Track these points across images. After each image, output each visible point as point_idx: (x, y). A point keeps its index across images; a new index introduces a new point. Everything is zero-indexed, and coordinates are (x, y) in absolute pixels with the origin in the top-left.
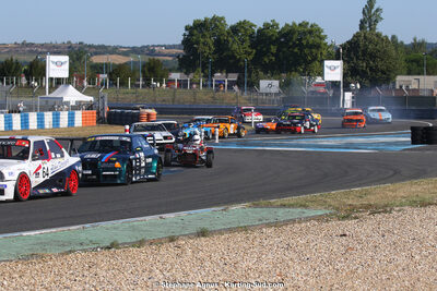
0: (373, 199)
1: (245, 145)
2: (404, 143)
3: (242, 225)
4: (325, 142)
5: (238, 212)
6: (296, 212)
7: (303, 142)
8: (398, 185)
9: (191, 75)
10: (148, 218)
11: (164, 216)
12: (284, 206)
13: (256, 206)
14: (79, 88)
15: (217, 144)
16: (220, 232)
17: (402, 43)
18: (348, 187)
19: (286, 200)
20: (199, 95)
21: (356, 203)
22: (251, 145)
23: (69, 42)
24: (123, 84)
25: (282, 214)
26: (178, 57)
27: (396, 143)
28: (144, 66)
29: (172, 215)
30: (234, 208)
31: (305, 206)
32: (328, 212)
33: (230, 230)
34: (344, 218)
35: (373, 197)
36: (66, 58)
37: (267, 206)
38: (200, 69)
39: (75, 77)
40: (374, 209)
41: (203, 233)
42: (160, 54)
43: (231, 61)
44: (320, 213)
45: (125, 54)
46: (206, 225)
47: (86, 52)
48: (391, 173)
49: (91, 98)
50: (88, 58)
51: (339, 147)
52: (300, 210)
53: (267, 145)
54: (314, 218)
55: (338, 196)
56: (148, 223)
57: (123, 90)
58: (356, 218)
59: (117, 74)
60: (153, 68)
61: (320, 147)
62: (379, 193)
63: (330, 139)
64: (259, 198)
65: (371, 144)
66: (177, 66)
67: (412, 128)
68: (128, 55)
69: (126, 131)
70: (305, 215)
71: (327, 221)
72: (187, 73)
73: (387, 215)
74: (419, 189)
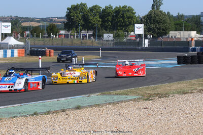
0: (159, 91)
3: (97, 103)
5: (95, 97)
6: (123, 97)
8: (171, 84)
9: (71, 31)
10: (51, 101)
11: (59, 99)
12: (116, 94)
13: (104, 94)
14: (16, 38)
16: (87, 107)
17: (172, 15)
18: (147, 85)
19: (118, 91)
20: (74, 41)
21: (152, 92)
23: (11, 16)
24: (38, 36)
25: (116, 98)
26: (64, 23)
27: (171, 64)
28: (47, 27)
29: (63, 99)
30: (92, 95)
31: (127, 94)
32: (138, 97)
33: (91, 106)
34: (146, 100)
36: (10, 24)
37: (110, 94)
38: (75, 29)
39: (14, 33)
40: (160, 96)
41: (78, 108)
42: (55, 22)
44: (134, 98)
45: (38, 22)
46: (80, 104)
47: (19, 21)
48: (168, 78)
49: (23, 43)
50: (20, 24)
52: (124, 96)
53: (108, 65)
54: (131, 100)
55: (144, 90)
56: (51, 103)
57: (38, 39)
58: (152, 100)
59: (35, 32)
60: (52, 28)
62: (163, 88)
64: (105, 90)
65: (158, 64)
66: (63, 27)
67: (178, 57)
68: (39, 22)
69: (40, 59)
70: (127, 99)
71: (138, 101)
72: (68, 31)
73: (167, 98)
74: (182, 86)
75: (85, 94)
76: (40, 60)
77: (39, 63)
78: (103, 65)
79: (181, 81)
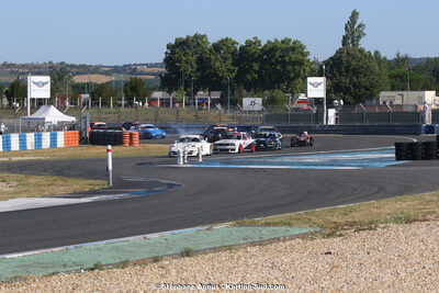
0: (357, 216)
1: (229, 163)
2: (388, 159)
3: (227, 244)
4: (309, 159)
5: (223, 231)
6: (280, 231)
7: (287, 159)
8: (382, 202)
9: (174, 94)
10: (131, 239)
11: (148, 236)
12: (267, 224)
13: (241, 225)
14: (61, 108)
15: (201, 163)
16: (205, 252)
19: (270, 219)
20: (182, 114)
21: (341, 220)
22: (234, 163)
23: (50, 62)
24: (106, 104)
25: (266, 232)
26: (160, 76)
27: (381, 160)
28: (126, 85)
29: (154, 236)
30: (219, 227)
31: (290, 225)
32: (312, 230)
33: (215, 250)
34: (329, 236)
35: (358, 215)
36: (47, 79)
37: (251, 225)
38: (182, 88)
39: (57, 98)
40: (359, 227)
41: (187, 253)
42: (141, 73)
43: (214, 79)
44: (304, 231)
45: (107, 73)
46: (190, 245)
47: (68, 72)
48: (377, 189)
49: (74, 119)
50: (70, 77)
51: (323, 165)
52: (284, 228)
53: (250, 163)
54: (298, 236)
55: (323, 214)
56: (132, 244)
57: (107, 110)
58: (341, 235)
59: (100, 94)
60: (135, 87)
61: (304, 164)
62: (363, 210)
63: (315, 157)
64: (243, 216)
65: (355, 161)
66: (159, 84)
67: (396, 144)
68: (110, 75)
69: (108, 151)
70: (289, 234)
71: (312, 239)
72: (170, 92)
73: (372, 232)
74: (404, 205)
75: (202, 224)
76: (110, 154)
77: (106, 160)
78: (240, 163)
79: (401, 195)
